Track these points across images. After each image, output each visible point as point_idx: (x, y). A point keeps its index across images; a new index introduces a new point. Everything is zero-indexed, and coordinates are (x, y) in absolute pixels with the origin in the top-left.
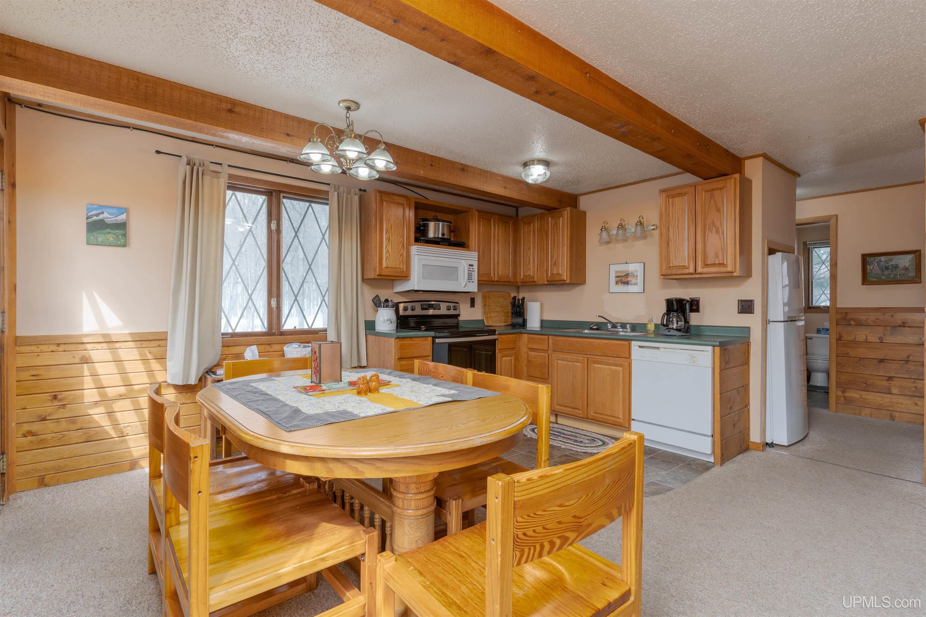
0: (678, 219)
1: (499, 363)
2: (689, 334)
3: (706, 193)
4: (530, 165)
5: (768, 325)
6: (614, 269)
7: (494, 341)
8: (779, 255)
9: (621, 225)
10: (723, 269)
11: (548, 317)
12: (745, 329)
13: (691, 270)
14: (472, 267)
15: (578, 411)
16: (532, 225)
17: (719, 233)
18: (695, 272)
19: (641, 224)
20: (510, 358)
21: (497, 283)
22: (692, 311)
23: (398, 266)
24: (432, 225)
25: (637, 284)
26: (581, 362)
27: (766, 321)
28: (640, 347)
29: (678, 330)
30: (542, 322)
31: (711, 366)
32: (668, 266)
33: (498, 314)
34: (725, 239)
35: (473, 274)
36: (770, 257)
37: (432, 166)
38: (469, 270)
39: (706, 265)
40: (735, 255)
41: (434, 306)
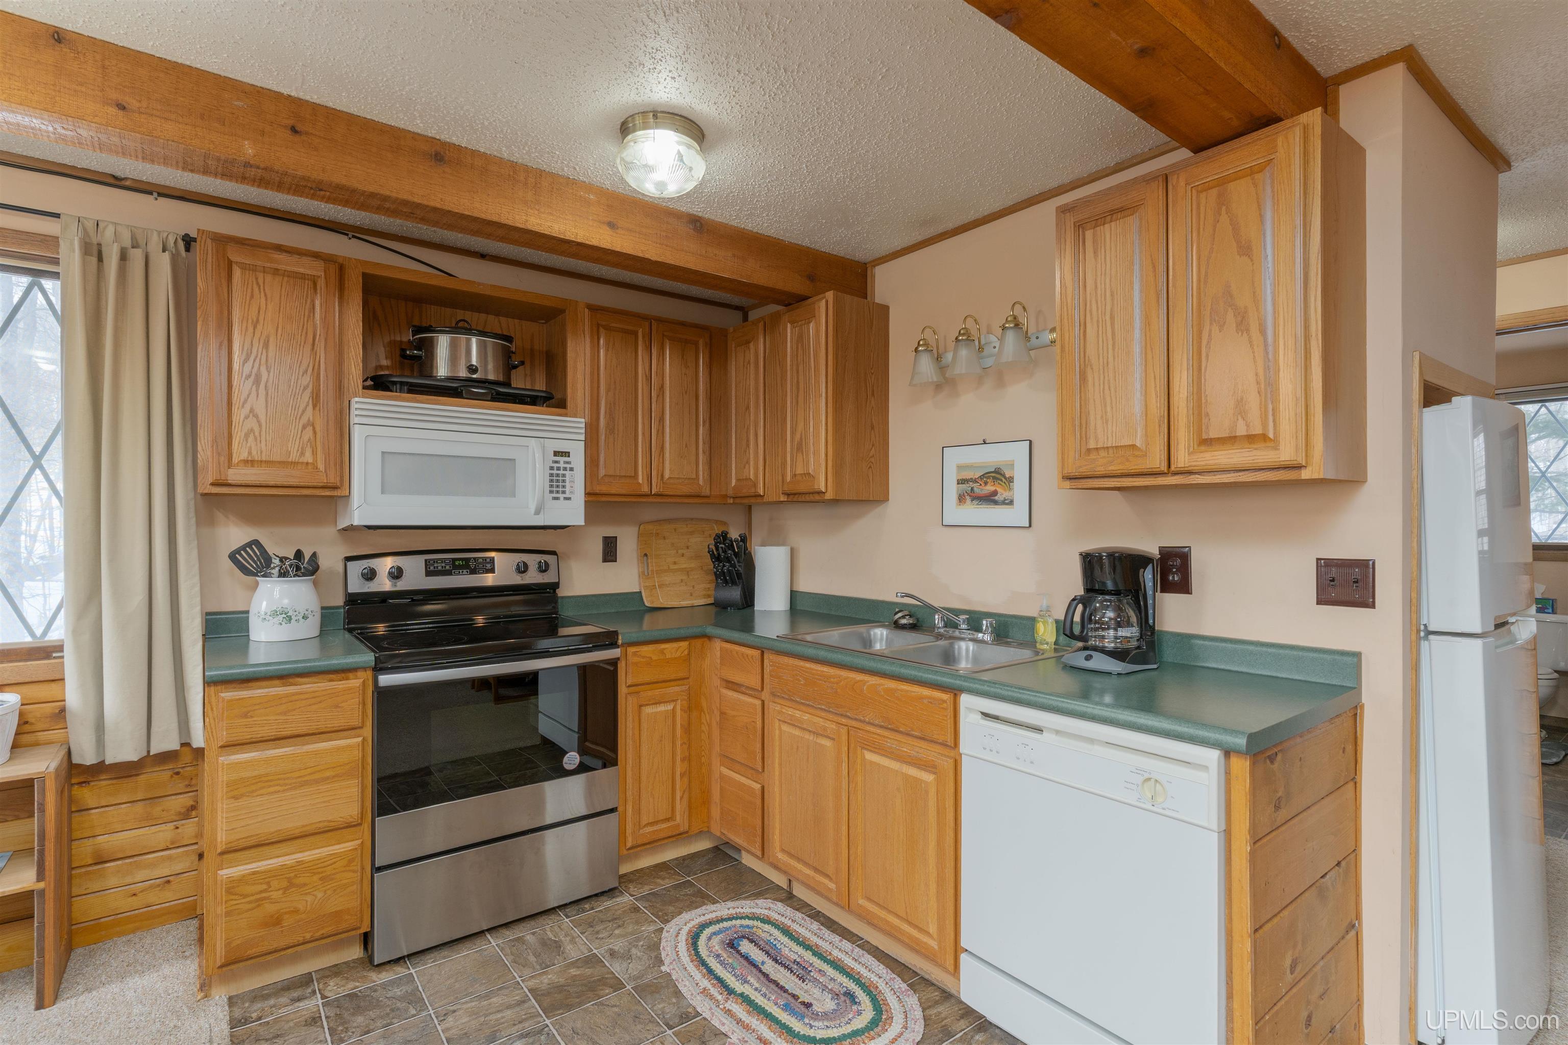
0: (1112, 295)
1: (630, 725)
2: (1155, 666)
3: (1203, 195)
4: (634, 131)
5: (1424, 645)
6: (955, 458)
7: (614, 662)
8: (1463, 405)
9: (966, 333)
10: (1262, 456)
11: (808, 584)
12: (1345, 658)
13: (1157, 461)
14: (567, 459)
15: (826, 881)
16: (751, 345)
17: (1248, 330)
18: (1169, 466)
19: (1017, 325)
20: (670, 707)
21: (658, 500)
22: (1167, 587)
23: (294, 457)
24: (443, 343)
25: (1011, 503)
26: (833, 739)
27: (1418, 631)
28: (985, 715)
29: (1119, 655)
30: (794, 596)
31: (1215, 827)
32: (1083, 450)
33: (684, 577)
34: (1270, 349)
35: (567, 479)
36: (1432, 414)
37: (294, 130)
38: (556, 465)
39: (1207, 442)
40: (1307, 406)
41: (472, 564)
